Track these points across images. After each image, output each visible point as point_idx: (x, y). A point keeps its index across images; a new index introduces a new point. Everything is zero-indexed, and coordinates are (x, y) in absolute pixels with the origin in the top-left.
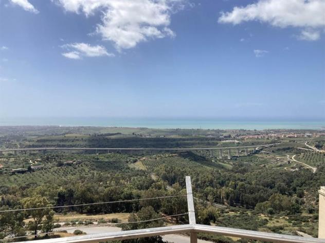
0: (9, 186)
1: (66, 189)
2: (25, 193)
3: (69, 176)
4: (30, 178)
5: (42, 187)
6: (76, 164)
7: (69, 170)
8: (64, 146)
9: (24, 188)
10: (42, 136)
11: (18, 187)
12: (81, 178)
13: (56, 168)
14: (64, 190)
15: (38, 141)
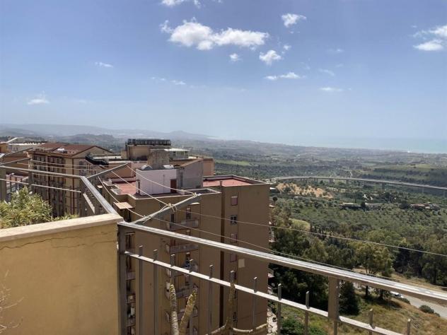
0: (338, 222)
1: (411, 243)
2: (356, 235)
3: (418, 226)
4: (364, 218)
5: (378, 232)
6: (431, 210)
7: (418, 217)
8: (411, 181)
9: (354, 229)
10: (381, 164)
11: (348, 227)
12: (437, 232)
13: (399, 210)
14: (408, 244)
15: (376, 170)
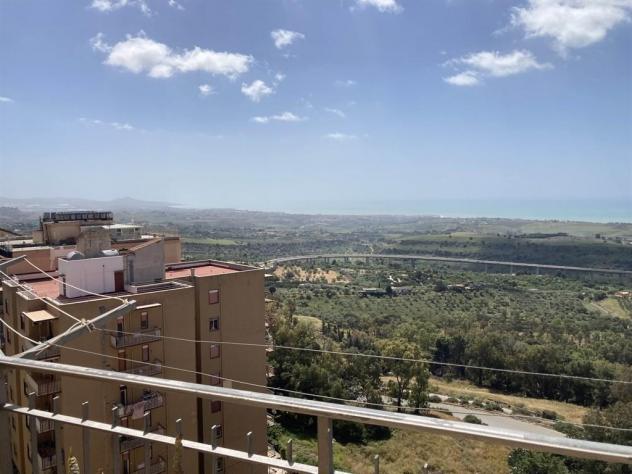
0: (357, 314)
1: (451, 335)
2: (381, 332)
3: (457, 312)
4: (390, 306)
5: (408, 325)
6: (471, 290)
7: (458, 301)
8: (447, 254)
9: (380, 323)
10: (408, 234)
11: (371, 320)
12: (480, 318)
13: (434, 293)
14: (447, 337)
15: (403, 243)
